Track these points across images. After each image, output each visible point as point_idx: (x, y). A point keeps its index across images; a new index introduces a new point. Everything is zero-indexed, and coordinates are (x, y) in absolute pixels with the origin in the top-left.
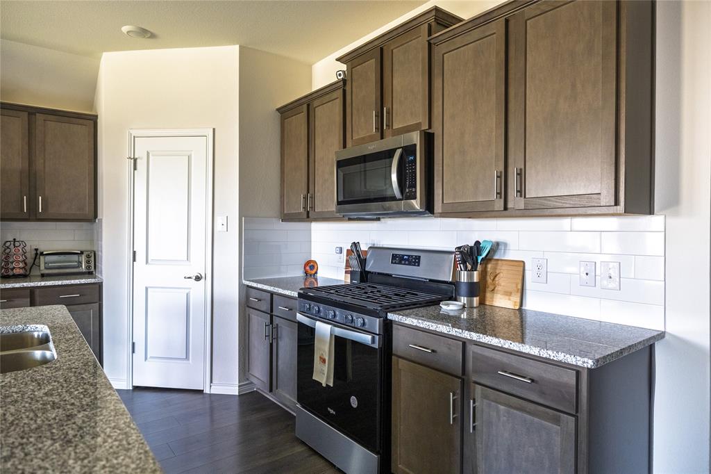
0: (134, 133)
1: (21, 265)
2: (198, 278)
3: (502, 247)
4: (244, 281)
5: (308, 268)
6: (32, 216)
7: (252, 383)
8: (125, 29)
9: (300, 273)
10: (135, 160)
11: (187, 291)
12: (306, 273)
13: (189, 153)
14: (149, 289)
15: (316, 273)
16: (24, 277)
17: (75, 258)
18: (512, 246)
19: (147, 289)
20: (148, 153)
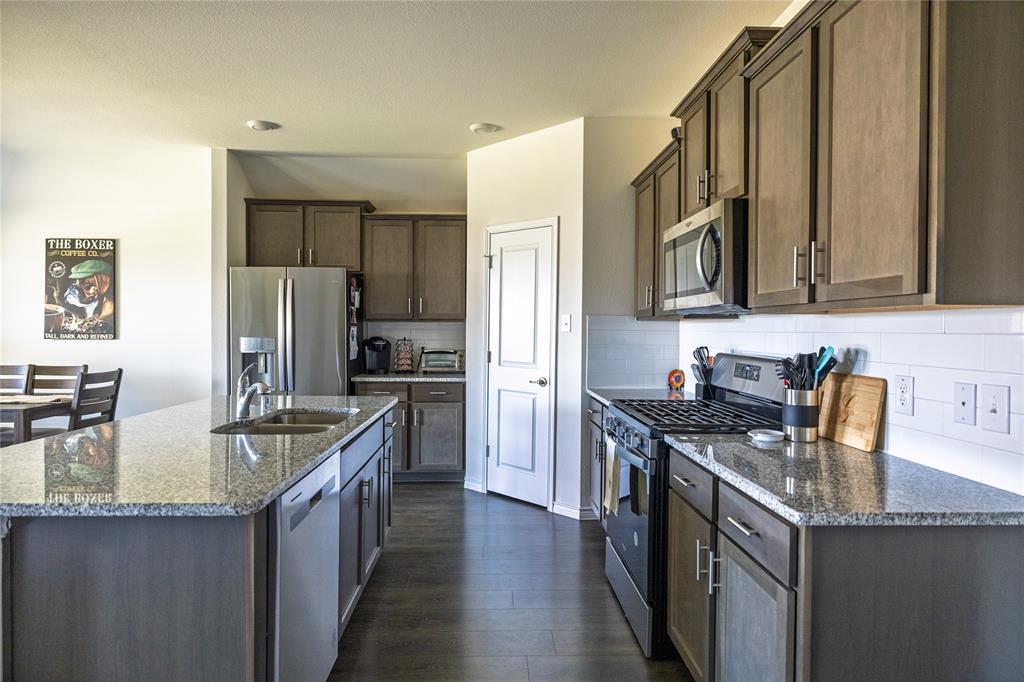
0: (491, 229)
1: (409, 362)
2: (542, 383)
3: (861, 357)
4: (589, 391)
5: (673, 379)
6: (415, 316)
7: (592, 510)
8: (473, 127)
9: (663, 385)
10: (491, 258)
11: (534, 397)
12: (670, 385)
13: (536, 246)
14: (502, 392)
15: (683, 386)
16: (411, 373)
17: (450, 357)
18: (873, 356)
19: (499, 391)
20: (501, 250)
